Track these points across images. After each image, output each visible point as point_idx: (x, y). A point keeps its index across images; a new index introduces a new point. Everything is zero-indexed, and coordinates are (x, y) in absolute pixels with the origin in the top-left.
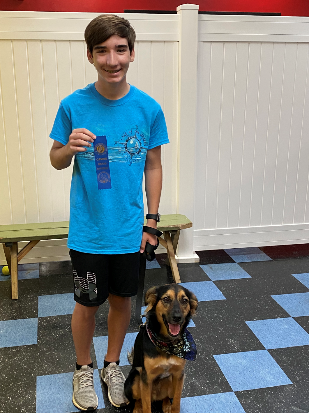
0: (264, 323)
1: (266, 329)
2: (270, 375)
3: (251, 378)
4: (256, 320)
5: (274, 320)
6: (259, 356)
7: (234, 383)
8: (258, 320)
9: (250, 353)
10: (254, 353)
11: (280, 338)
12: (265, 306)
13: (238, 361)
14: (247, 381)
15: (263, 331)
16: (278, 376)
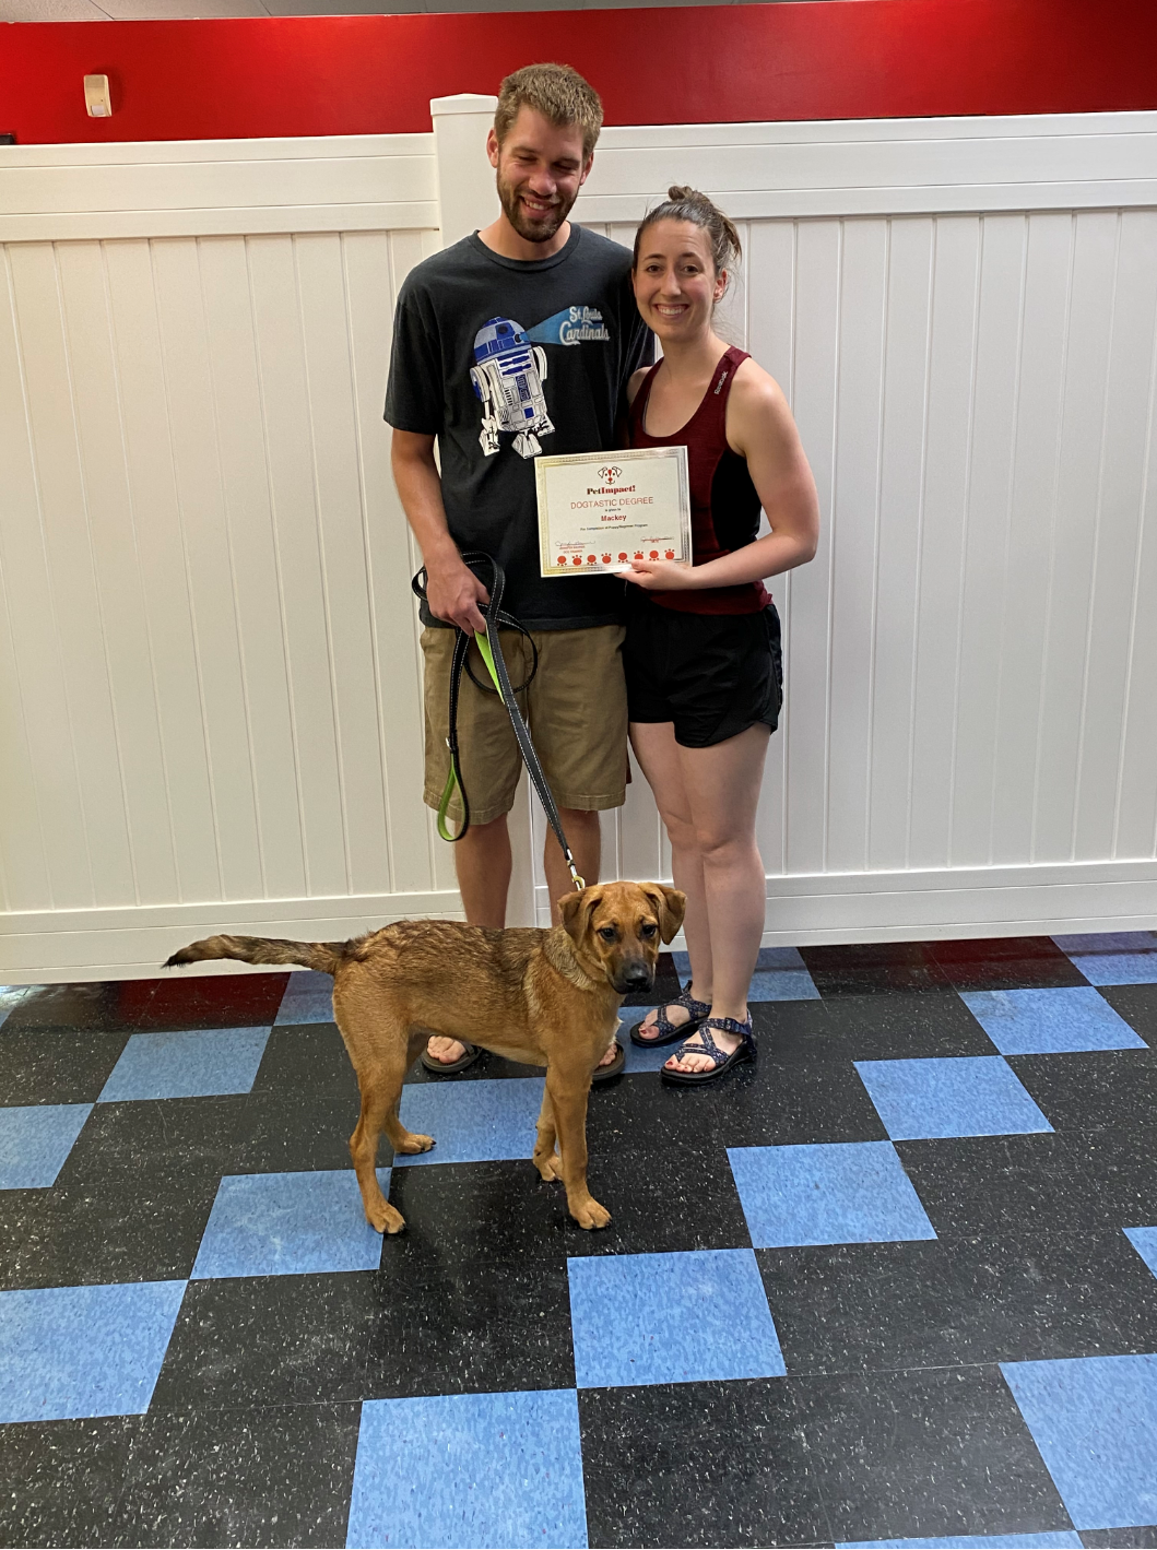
0: (636, 1268)
1: (628, 1296)
2: (522, 1509)
3: (442, 1516)
4: (611, 1254)
5: (679, 1258)
6: (534, 1415)
7: (367, 1536)
8: (620, 1253)
9: (506, 1398)
10: (520, 1403)
11: (656, 1337)
12: (682, 1193)
13: (442, 1433)
14: (421, 1527)
15: (610, 1304)
16: (552, 1514)
